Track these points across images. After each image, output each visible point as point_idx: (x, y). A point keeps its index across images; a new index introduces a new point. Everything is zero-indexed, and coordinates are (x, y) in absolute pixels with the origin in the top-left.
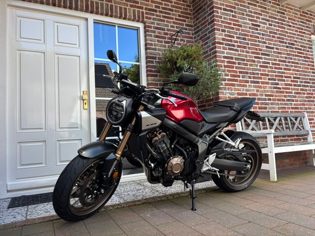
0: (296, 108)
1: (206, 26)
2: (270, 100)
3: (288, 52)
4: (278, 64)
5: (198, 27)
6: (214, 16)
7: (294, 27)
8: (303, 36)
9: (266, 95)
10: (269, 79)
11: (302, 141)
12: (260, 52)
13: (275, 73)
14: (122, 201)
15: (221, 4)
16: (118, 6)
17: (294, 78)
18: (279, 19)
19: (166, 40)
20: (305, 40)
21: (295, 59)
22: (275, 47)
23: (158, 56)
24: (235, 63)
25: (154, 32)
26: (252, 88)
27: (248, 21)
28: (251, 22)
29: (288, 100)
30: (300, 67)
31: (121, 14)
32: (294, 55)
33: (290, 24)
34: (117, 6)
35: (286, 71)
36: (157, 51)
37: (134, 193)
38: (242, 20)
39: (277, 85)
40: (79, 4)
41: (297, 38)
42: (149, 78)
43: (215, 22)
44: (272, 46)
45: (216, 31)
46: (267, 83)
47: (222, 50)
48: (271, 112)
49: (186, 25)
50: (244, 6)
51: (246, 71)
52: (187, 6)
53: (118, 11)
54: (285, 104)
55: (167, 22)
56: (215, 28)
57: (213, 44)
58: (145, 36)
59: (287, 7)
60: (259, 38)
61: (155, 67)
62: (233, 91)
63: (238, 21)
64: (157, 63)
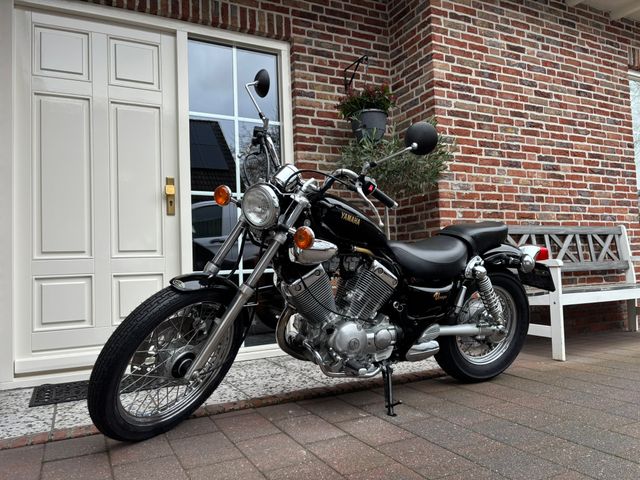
0: (593, 217)
1: (415, 49)
2: (540, 199)
3: (581, 105)
4: (558, 127)
5: (400, 51)
6: (431, 29)
7: (592, 52)
8: (611, 72)
10: (540, 158)
11: (604, 282)
12: (524, 103)
13: (553, 145)
14: (241, 398)
15: (446, 5)
16: (238, 5)
17: (591, 156)
18: (563, 37)
19: (334, 77)
20: (614, 80)
21: (593, 118)
22: (553, 93)
23: (316, 109)
24: (471, 125)
25: (311, 60)
26: (506, 177)
27: (500, 41)
28: (505, 42)
29: (578, 201)
30: (604, 135)
31: (243, 22)
32: (591, 111)
33: (586, 47)
34: (236, 8)
35: (574, 143)
36: (316, 100)
37: (266, 381)
38: (488, 39)
39: (554, 169)
41: (598, 75)
42: (300, 152)
43: (433, 42)
44: (548, 91)
45: (434, 60)
46: (536, 166)
47: (446, 98)
48: (543, 224)
49: (376, 47)
50: (492, 10)
51: (494, 141)
52: (378, 7)
53: (239, 17)
54: (572, 209)
55: (337, 39)
56: (432, 54)
57: (428, 87)
58: (292, 69)
59: (579, 12)
60: (521, 75)
61: (312, 131)
62: (466, 182)
63: (480, 41)
64: (315, 122)
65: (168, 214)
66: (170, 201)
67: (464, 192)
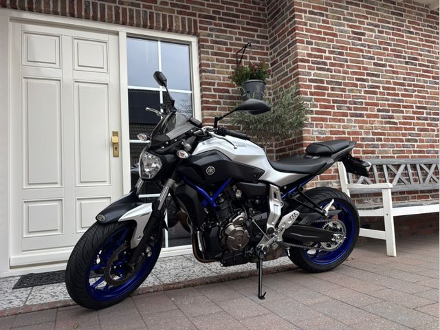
0: (420, 152)
1: (285, 37)
2: (380, 140)
3: (409, 71)
4: (392, 88)
5: (275, 39)
6: (295, 22)
7: (416, 34)
8: (431, 47)
9: (374, 134)
10: (379, 110)
11: (430, 198)
12: (365, 72)
13: (388, 101)
15: (306, 5)
16: (161, 13)
17: (418, 107)
18: (393, 24)
19: (229, 58)
20: (434, 52)
21: (418, 81)
22: (388, 63)
23: (217, 81)
24: (326, 89)
25: (212, 48)
26: (353, 124)
27: (346, 28)
28: (351, 29)
29: (408, 140)
30: (427, 92)
31: (165, 24)
32: (417, 75)
33: (412, 30)
34: (159, 14)
35: (404, 99)
36: (216, 75)
38: (337, 27)
39: (390, 118)
40: (106, 13)
41: (421, 50)
42: (205, 111)
43: (297, 31)
44: (383, 62)
45: (298, 44)
46: (376, 116)
47: (307, 70)
48: (382, 157)
49: (258, 36)
50: (340, 7)
51: (343, 99)
52: (259, 9)
53: (161, 20)
54: (404, 146)
55: (231, 32)
56: (296, 40)
57: (294, 63)
58: (199, 54)
59: (406, 6)
60: (363, 52)
61: (214, 96)
62: (324, 129)
63: (332, 29)
64: (215, 90)
65: (114, 156)
66: (116, 147)
67: (322, 136)
